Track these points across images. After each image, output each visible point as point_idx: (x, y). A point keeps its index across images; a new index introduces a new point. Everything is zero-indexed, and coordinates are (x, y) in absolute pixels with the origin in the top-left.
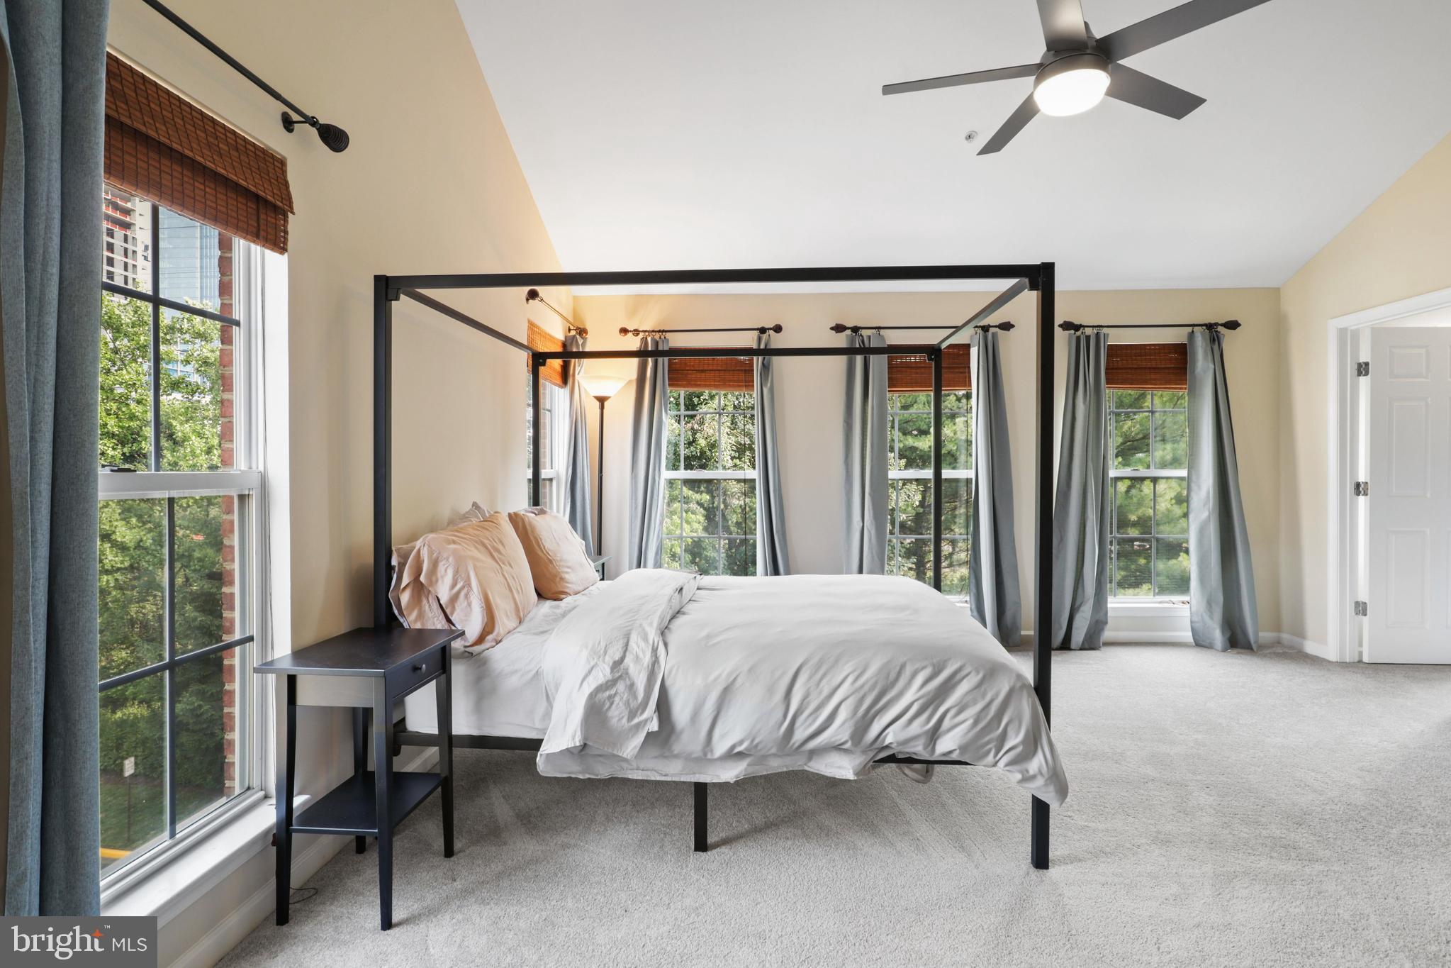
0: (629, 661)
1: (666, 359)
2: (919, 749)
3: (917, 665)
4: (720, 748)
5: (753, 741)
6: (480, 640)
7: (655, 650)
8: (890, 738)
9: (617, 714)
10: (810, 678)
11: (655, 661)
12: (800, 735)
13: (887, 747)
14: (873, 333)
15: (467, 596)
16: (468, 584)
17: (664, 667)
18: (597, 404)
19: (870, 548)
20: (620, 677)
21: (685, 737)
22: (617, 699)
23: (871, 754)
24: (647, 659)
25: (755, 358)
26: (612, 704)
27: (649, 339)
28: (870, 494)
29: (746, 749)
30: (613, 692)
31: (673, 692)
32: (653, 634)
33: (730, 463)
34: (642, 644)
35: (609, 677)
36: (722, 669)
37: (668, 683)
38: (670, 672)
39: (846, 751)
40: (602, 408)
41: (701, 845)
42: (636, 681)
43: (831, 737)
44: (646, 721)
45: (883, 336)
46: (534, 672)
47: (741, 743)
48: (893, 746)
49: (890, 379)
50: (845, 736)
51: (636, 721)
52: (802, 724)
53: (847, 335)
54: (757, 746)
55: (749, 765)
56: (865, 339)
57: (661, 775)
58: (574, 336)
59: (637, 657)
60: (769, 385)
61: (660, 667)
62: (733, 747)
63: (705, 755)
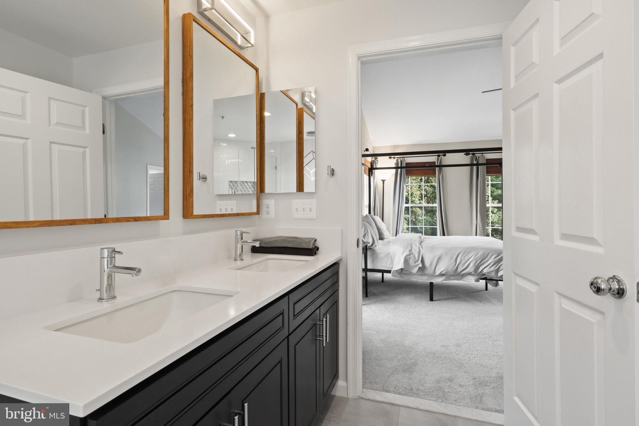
0: (413, 250)
1: (405, 169)
2: (493, 275)
3: (493, 253)
4: (438, 273)
5: (446, 271)
6: (372, 245)
7: (419, 248)
8: (485, 271)
9: (411, 262)
10: (462, 256)
11: (420, 251)
12: (460, 270)
13: (484, 275)
14: (480, 156)
15: (368, 235)
16: (368, 231)
17: (422, 252)
18: (382, 182)
19: (480, 231)
20: (411, 254)
21: (428, 269)
22: (411, 258)
23: (479, 277)
24: (418, 250)
25: (436, 168)
26: (410, 259)
27: (399, 160)
28: (479, 212)
29: (445, 273)
30: (410, 256)
31: (425, 258)
32: (418, 245)
33: (418, 202)
34: (416, 247)
35: (409, 253)
36: (438, 253)
37: (423, 256)
38: (424, 253)
39: (472, 275)
40: (384, 183)
41: (431, 299)
42: (415, 255)
43: (469, 270)
44: (418, 264)
45: (484, 156)
46: (387, 253)
47: (443, 271)
48: (486, 274)
49: (487, 171)
50: (472, 270)
51: (416, 264)
52: (460, 267)
53: (470, 156)
54: (448, 272)
55: (445, 278)
56: (477, 157)
57: (421, 280)
58: (374, 160)
59: (415, 249)
60: (441, 174)
61: (421, 252)
62: (441, 272)
63: (434, 274)
